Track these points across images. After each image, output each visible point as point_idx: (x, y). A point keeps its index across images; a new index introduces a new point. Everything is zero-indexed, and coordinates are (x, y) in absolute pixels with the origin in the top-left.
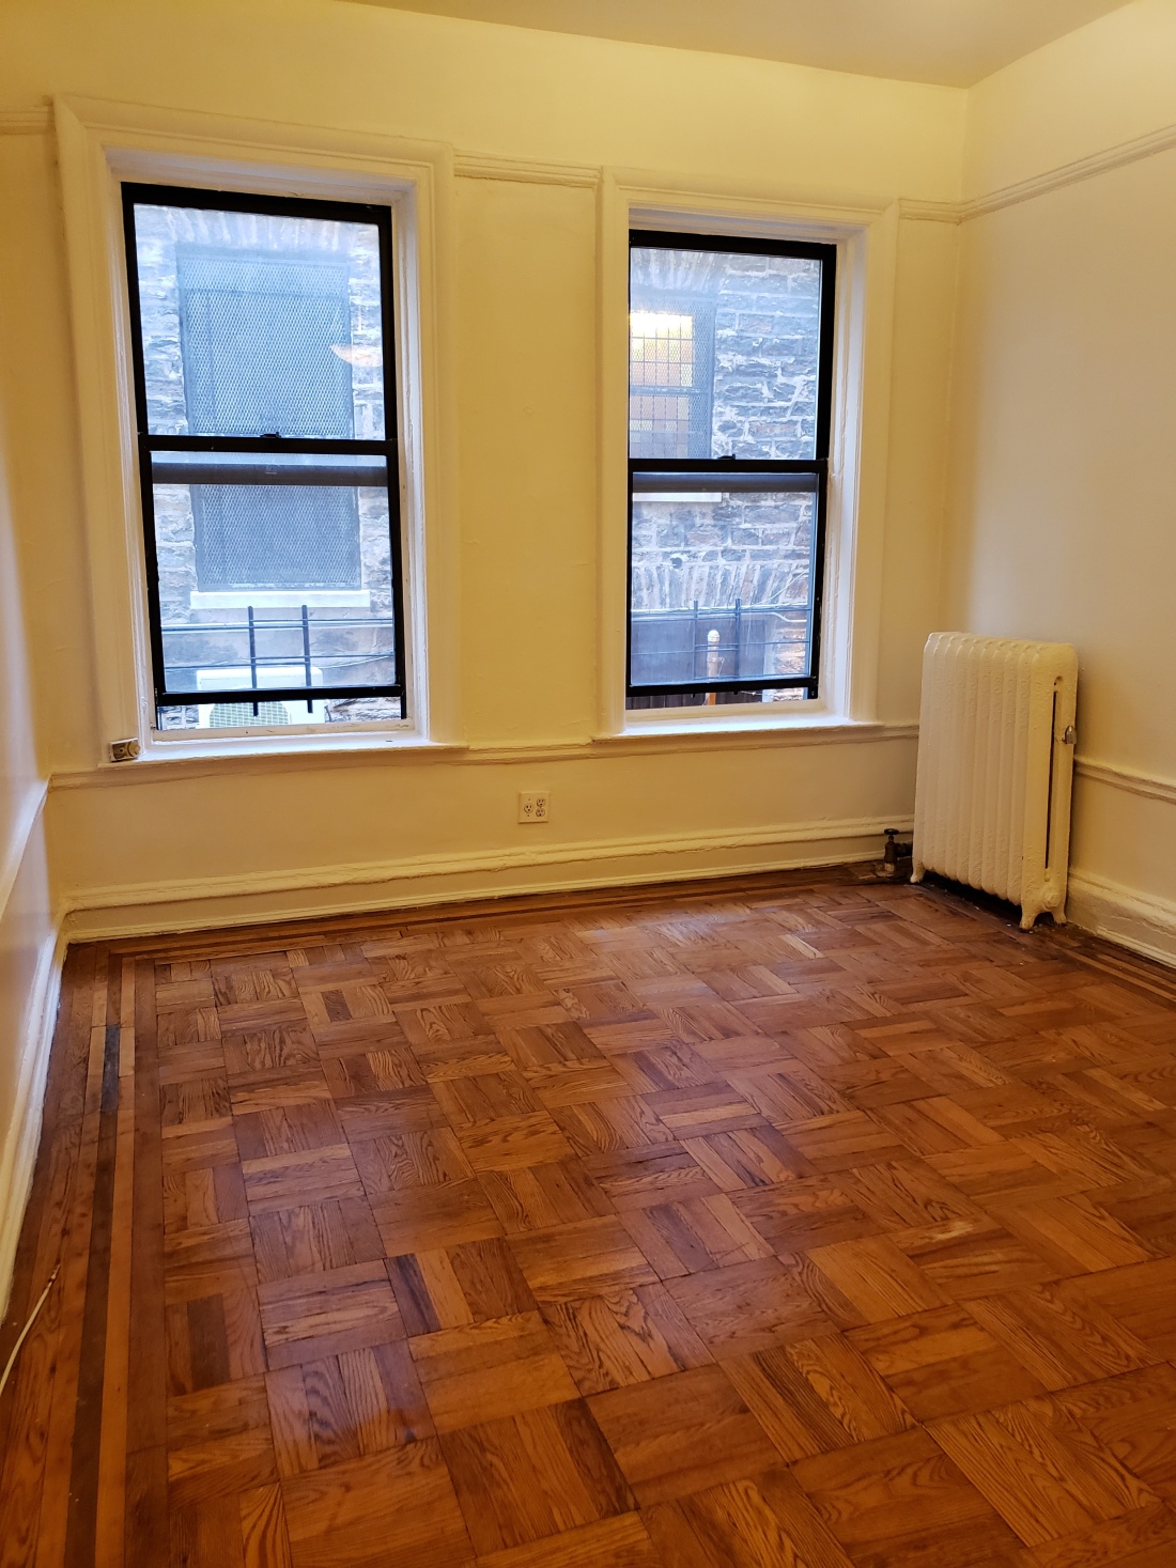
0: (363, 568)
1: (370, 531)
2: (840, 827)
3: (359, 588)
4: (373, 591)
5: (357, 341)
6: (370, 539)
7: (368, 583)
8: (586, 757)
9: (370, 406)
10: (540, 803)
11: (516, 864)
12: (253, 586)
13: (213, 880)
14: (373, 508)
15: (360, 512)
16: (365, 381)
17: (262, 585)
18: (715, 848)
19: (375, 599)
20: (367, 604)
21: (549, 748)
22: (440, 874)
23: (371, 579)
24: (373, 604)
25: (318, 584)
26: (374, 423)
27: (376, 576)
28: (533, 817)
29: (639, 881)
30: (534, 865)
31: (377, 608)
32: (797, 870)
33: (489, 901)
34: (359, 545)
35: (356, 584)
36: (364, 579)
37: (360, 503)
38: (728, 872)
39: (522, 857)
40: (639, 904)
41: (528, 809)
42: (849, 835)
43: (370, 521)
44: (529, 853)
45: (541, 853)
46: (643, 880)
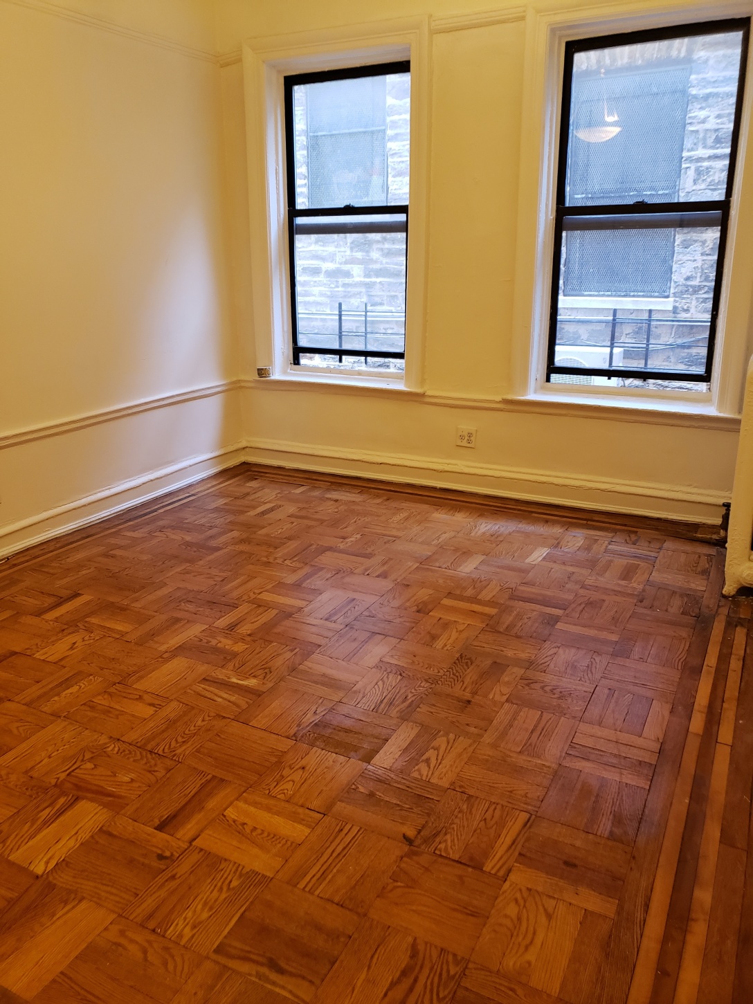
0: (672, 283)
1: (680, 257)
2: (702, 495)
3: (668, 297)
4: (677, 299)
5: (690, 121)
6: (680, 263)
7: (674, 293)
8: (501, 410)
9: (693, 168)
10: (470, 435)
11: (450, 470)
12: (596, 293)
13: (303, 445)
14: (685, 240)
15: (676, 244)
16: (692, 150)
17: (603, 293)
18: (590, 489)
19: (677, 304)
20: (670, 308)
21: (475, 401)
22: (406, 466)
23: (676, 290)
24: (675, 308)
25: (639, 294)
26: (694, 180)
27: (680, 288)
28: (464, 443)
29: (532, 499)
30: (462, 473)
31: (678, 311)
32: (659, 519)
33: (434, 489)
34: (672, 267)
35: (666, 294)
36: (672, 291)
37: (676, 238)
38: (600, 508)
39: (456, 466)
40: (506, 510)
41: (462, 437)
42: (709, 502)
43: (681, 250)
44: (461, 465)
45: (468, 467)
46: (535, 499)
